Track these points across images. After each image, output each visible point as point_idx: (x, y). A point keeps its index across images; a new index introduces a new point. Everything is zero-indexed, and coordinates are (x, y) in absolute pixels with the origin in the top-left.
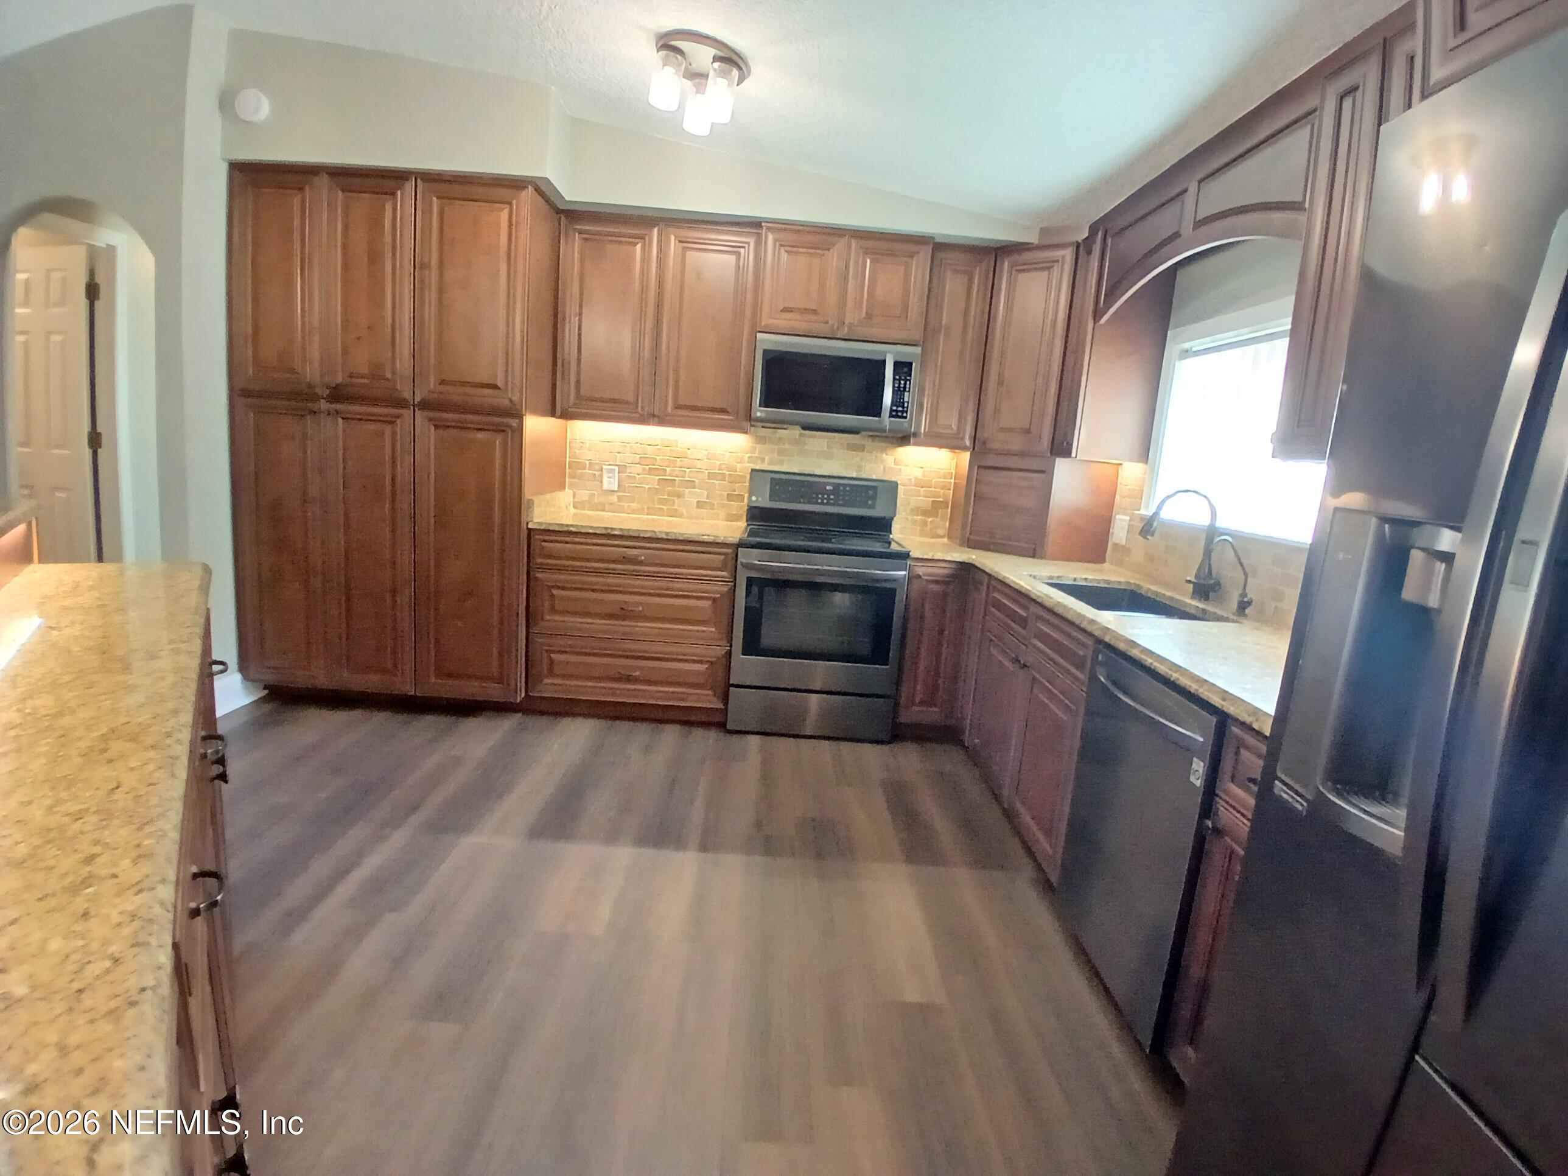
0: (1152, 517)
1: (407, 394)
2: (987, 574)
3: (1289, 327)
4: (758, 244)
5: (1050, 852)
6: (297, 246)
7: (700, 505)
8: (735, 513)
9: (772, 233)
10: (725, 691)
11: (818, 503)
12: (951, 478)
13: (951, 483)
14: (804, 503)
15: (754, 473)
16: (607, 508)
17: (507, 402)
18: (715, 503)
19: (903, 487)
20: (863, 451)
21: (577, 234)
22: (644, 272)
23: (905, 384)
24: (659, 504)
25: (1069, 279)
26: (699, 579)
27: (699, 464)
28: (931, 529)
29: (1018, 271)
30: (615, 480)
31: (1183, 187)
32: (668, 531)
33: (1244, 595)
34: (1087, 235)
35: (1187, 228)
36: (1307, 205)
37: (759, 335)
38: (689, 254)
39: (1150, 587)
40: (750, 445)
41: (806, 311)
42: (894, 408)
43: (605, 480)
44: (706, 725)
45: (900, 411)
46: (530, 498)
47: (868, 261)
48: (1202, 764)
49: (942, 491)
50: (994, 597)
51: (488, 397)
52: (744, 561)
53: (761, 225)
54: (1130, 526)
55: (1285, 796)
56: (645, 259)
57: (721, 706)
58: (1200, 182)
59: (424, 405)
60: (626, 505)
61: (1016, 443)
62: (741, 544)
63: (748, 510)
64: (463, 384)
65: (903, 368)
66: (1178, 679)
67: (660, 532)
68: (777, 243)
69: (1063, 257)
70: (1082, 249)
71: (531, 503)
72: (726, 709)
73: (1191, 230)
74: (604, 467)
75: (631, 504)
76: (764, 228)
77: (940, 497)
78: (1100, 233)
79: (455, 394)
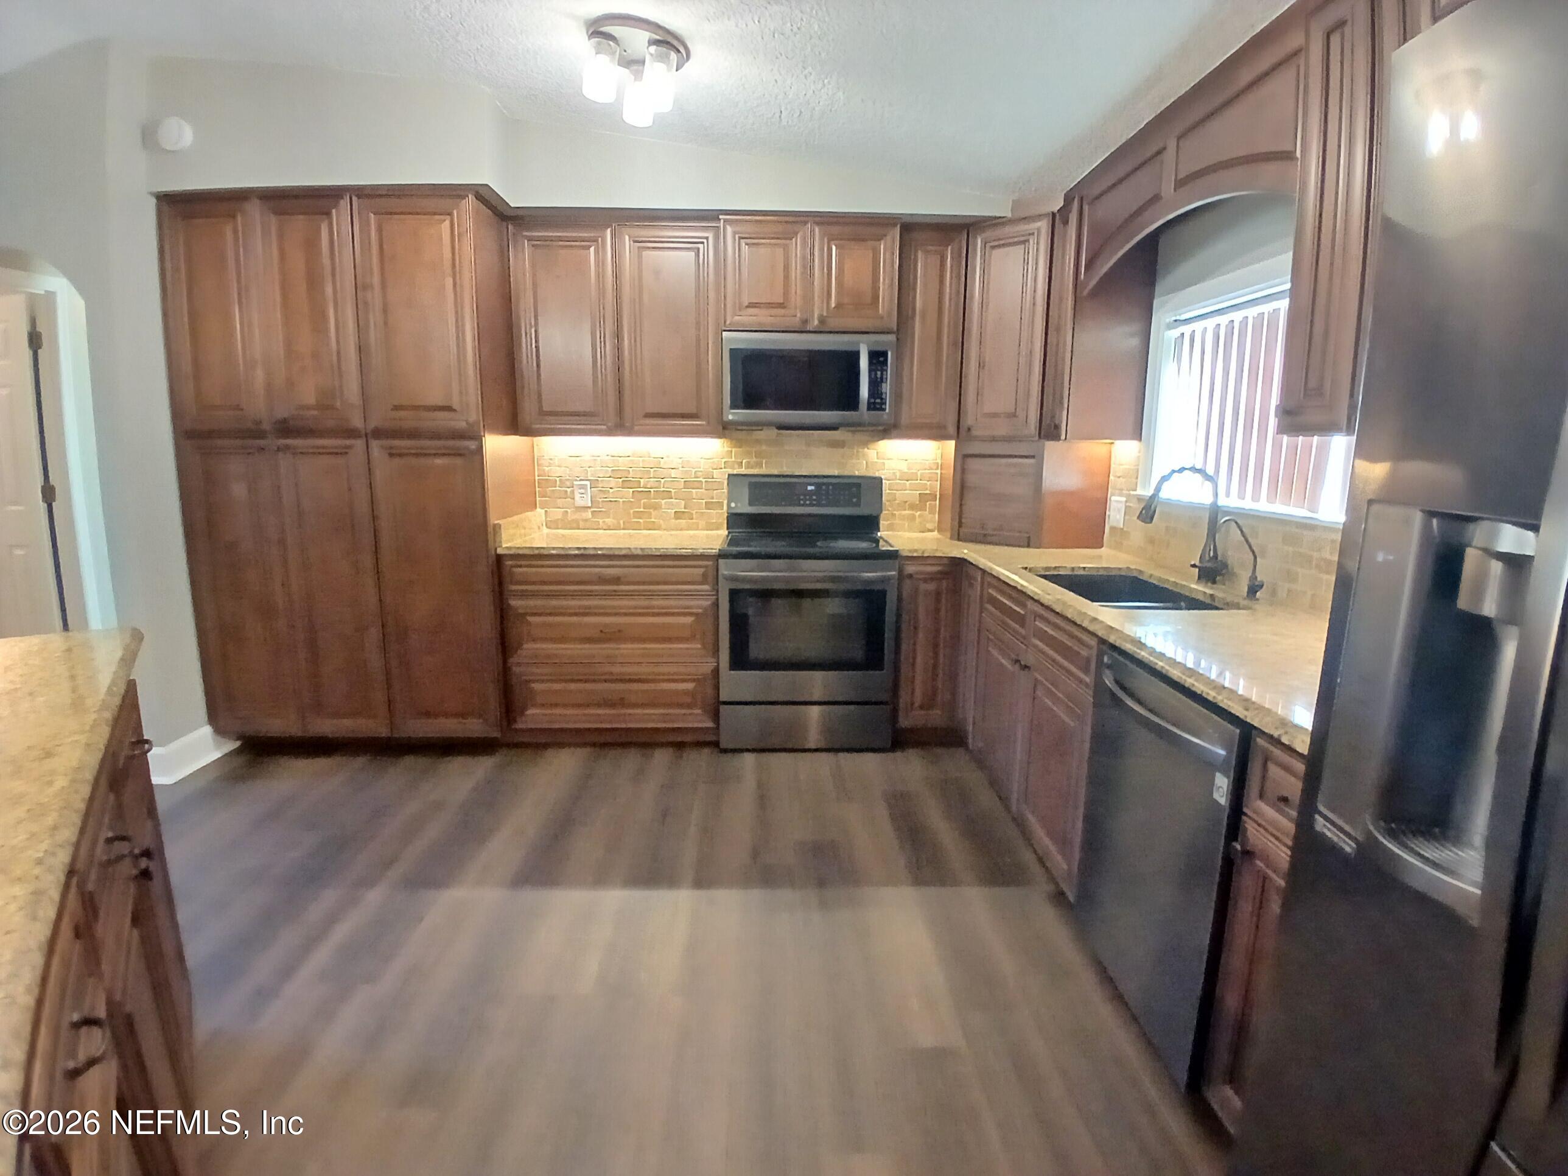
0: (1151, 497)
1: (357, 422)
2: (981, 569)
3: (1288, 286)
4: (717, 238)
5: (1065, 867)
6: (233, 275)
7: (678, 515)
8: (714, 521)
9: (731, 226)
10: (715, 708)
11: (800, 505)
12: (937, 469)
13: (937, 473)
14: (785, 506)
15: (731, 478)
16: (581, 524)
17: (463, 424)
18: (694, 512)
19: (888, 482)
20: (843, 447)
21: (526, 241)
22: (600, 275)
23: (882, 374)
24: (635, 517)
25: (1046, 252)
26: (680, 594)
27: (673, 473)
28: (921, 523)
29: (993, 247)
30: (587, 497)
31: (1161, 145)
32: (643, 547)
33: (1254, 577)
34: (1062, 204)
35: (1168, 189)
36: (1298, 154)
37: (724, 333)
38: (645, 253)
39: (1153, 573)
40: (726, 449)
41: (770, 305)
42: (872, 400)
43: (577, 496)
44: (700, 745)
45: (878, 403)
46: (496, 522)
47: (834, 248)
48: (1226, 780)
49: (928, 483)
50: (989, 593)
51: (442, 421)
52: (726, 573)
53: (718, 217)
54: (1126, 507)
55: (1329, 834)
56: (600, 263)
57: (710, 724)
58: (1179, 138)
59: (378, 433)
60: (601, 521)
61: (1002, 429)
62: (722, 555)
63: (727, 517)
64: (416, 408)
65: (878, 358)
66: (1193, 685)
67: (636, 548)
68: (737, 236)
69: (1039, 230)
70: (1058, 219)
71: (497, 528)
72: (718, 728)
73: (1172, 190)
74: (575, 483)
75: (606, 520)
76: (722, 221)
77: (927, 489)
78: (1076, 200)
79: (408, 419)
